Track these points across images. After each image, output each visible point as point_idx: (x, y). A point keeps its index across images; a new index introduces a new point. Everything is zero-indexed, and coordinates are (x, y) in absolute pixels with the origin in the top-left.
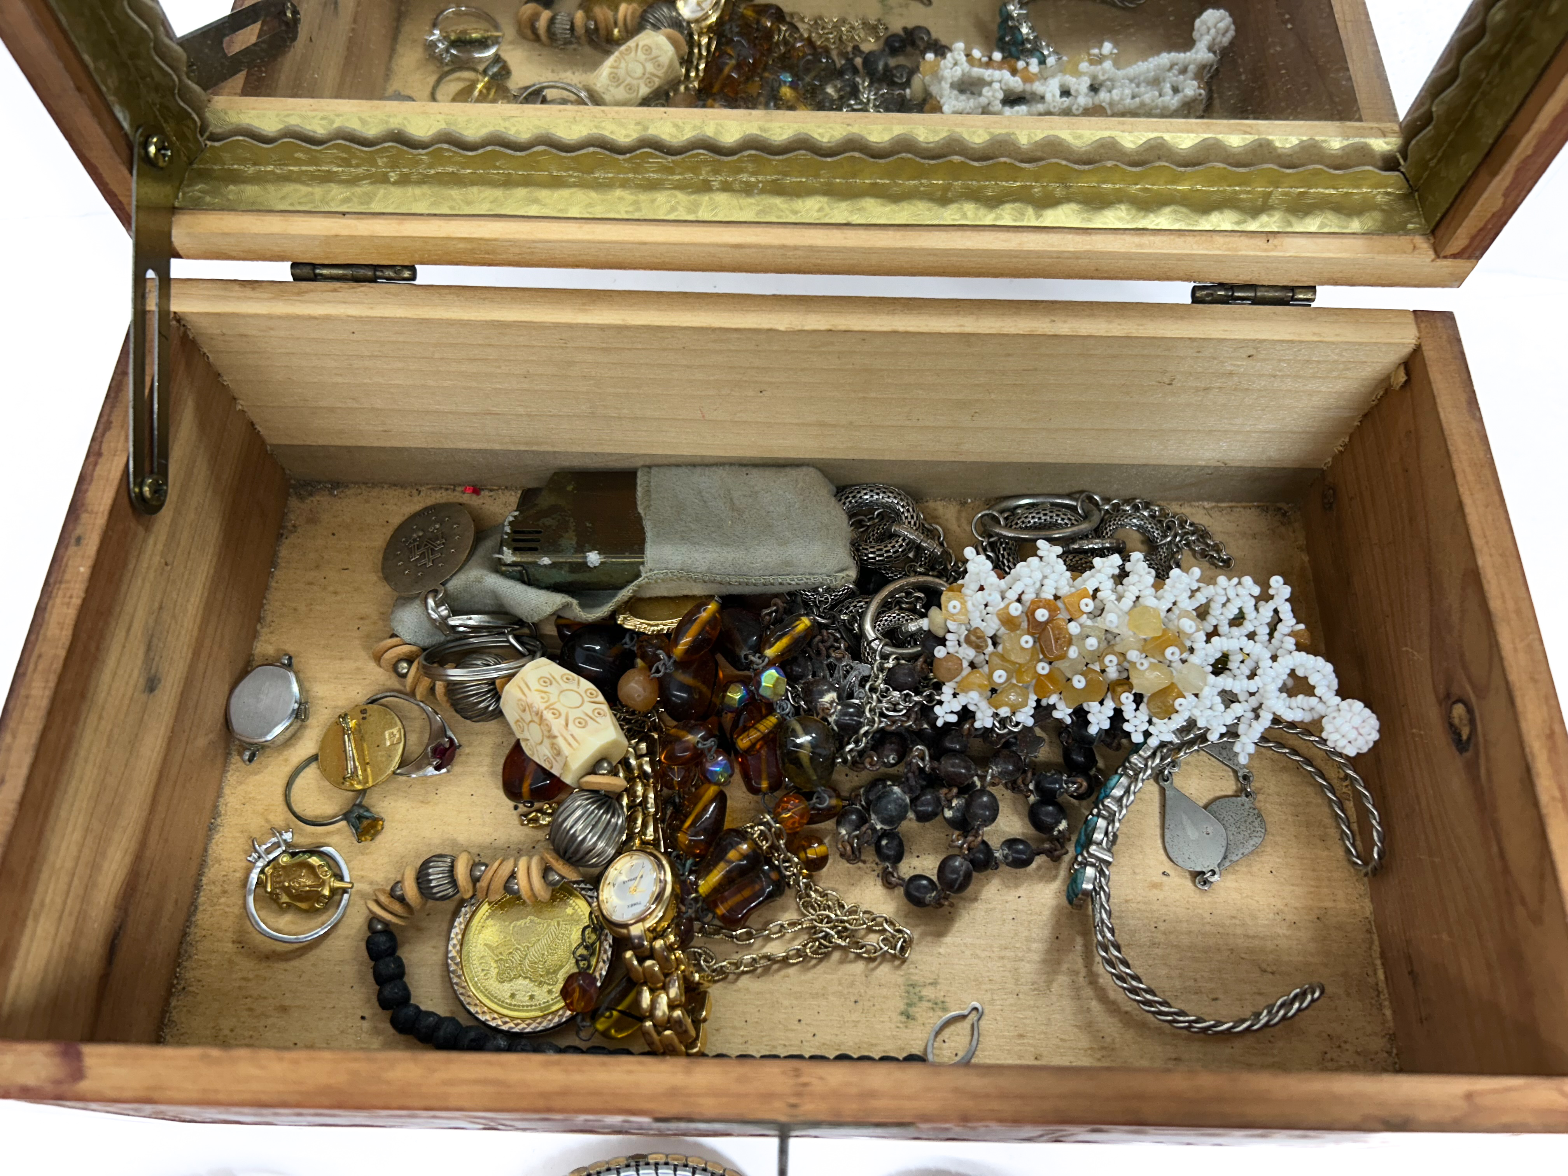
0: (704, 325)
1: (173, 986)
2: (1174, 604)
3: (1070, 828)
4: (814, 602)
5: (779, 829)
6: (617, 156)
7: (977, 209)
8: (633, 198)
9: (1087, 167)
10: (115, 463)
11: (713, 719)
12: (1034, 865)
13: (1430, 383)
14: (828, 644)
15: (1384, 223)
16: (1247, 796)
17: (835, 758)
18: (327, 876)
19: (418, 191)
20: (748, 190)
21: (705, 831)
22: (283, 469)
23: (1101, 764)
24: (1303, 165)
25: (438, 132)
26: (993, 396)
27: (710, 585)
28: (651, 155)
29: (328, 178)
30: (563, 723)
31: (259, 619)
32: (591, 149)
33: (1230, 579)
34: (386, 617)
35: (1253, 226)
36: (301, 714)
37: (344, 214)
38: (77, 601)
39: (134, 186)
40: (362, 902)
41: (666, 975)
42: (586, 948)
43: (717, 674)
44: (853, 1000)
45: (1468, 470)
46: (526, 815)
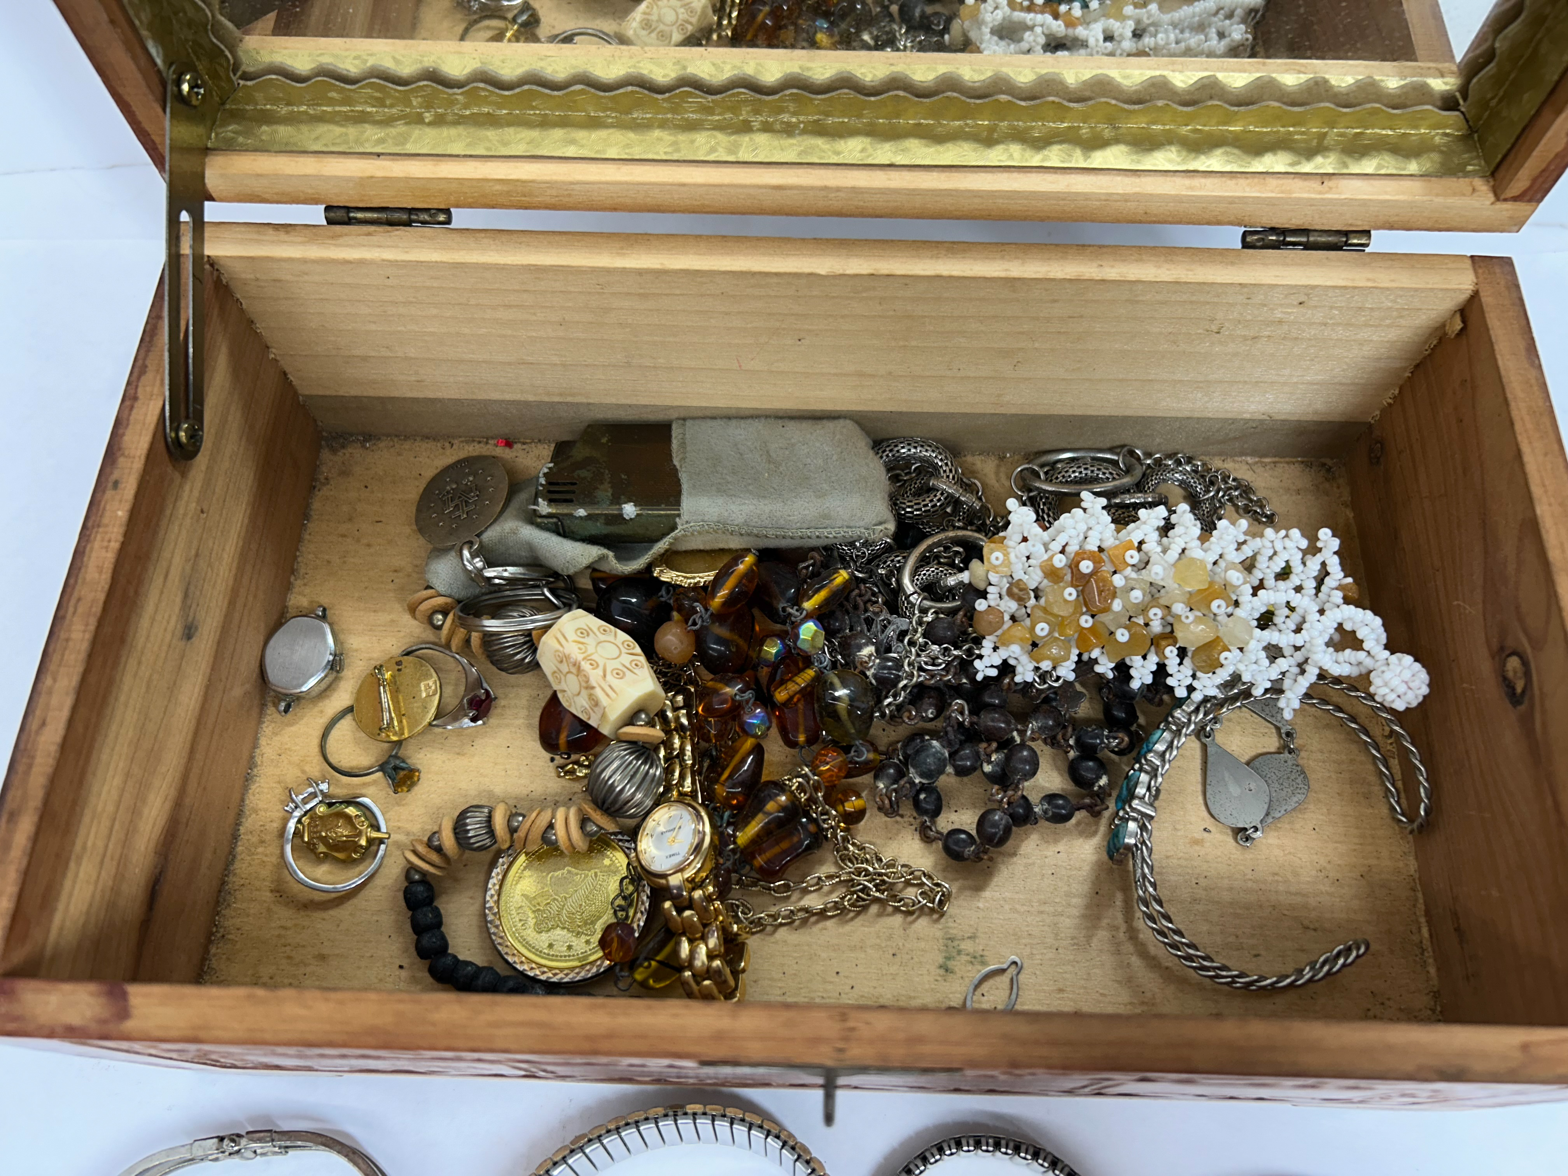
0: (744, 269)
1: (212, 934)
2: (1221, 556)
3: (1110, 783)
4: (851, 557)
5: (818, 781)
6: (656, 96)
7: (1024, 150)
8: (672, 138)
9: (1136, 107)
10: (151, 407)
11: (750, 672)
12: (1073, 821)
13: (1487, 330)
14: (866, 598)
15: (1442, 164)
16: (1290, 753)
17: (873, 712)
18: (364, 827)
19: (453, 131)
20: (789, 131)
21: (741, 784)
22: (315, 421)
23: (1142, 720)
24: (1360, 104)
25: (474, 70)
26: (1037, 345)
27: (746, 538)
28: (690, 94)
29: (362, 119)
30: (601, 673)
31: (293, 571)
32: (630, 88)
33: (1277, 532)
34: (421, 570)
35: (1307, 167)
36: (336, 666)
37: (379, 155)
38: (115, 545)
39: (167, 124)
40: (399, 853)
41: (705, 926)
42: (624, 898)
43: (753, 627)
44: (891, 952)
45: (1527, 418)
46: (562, 767)
